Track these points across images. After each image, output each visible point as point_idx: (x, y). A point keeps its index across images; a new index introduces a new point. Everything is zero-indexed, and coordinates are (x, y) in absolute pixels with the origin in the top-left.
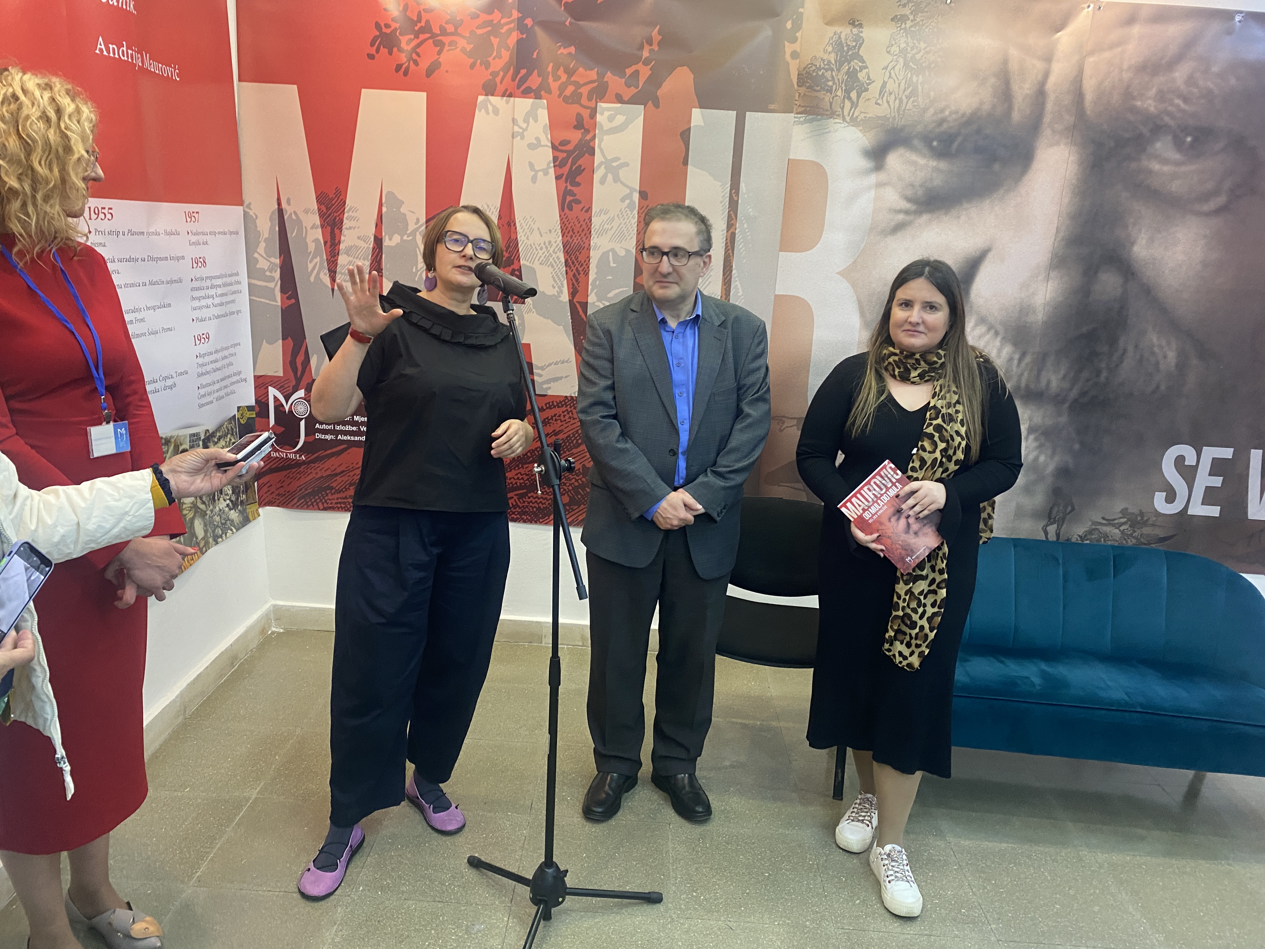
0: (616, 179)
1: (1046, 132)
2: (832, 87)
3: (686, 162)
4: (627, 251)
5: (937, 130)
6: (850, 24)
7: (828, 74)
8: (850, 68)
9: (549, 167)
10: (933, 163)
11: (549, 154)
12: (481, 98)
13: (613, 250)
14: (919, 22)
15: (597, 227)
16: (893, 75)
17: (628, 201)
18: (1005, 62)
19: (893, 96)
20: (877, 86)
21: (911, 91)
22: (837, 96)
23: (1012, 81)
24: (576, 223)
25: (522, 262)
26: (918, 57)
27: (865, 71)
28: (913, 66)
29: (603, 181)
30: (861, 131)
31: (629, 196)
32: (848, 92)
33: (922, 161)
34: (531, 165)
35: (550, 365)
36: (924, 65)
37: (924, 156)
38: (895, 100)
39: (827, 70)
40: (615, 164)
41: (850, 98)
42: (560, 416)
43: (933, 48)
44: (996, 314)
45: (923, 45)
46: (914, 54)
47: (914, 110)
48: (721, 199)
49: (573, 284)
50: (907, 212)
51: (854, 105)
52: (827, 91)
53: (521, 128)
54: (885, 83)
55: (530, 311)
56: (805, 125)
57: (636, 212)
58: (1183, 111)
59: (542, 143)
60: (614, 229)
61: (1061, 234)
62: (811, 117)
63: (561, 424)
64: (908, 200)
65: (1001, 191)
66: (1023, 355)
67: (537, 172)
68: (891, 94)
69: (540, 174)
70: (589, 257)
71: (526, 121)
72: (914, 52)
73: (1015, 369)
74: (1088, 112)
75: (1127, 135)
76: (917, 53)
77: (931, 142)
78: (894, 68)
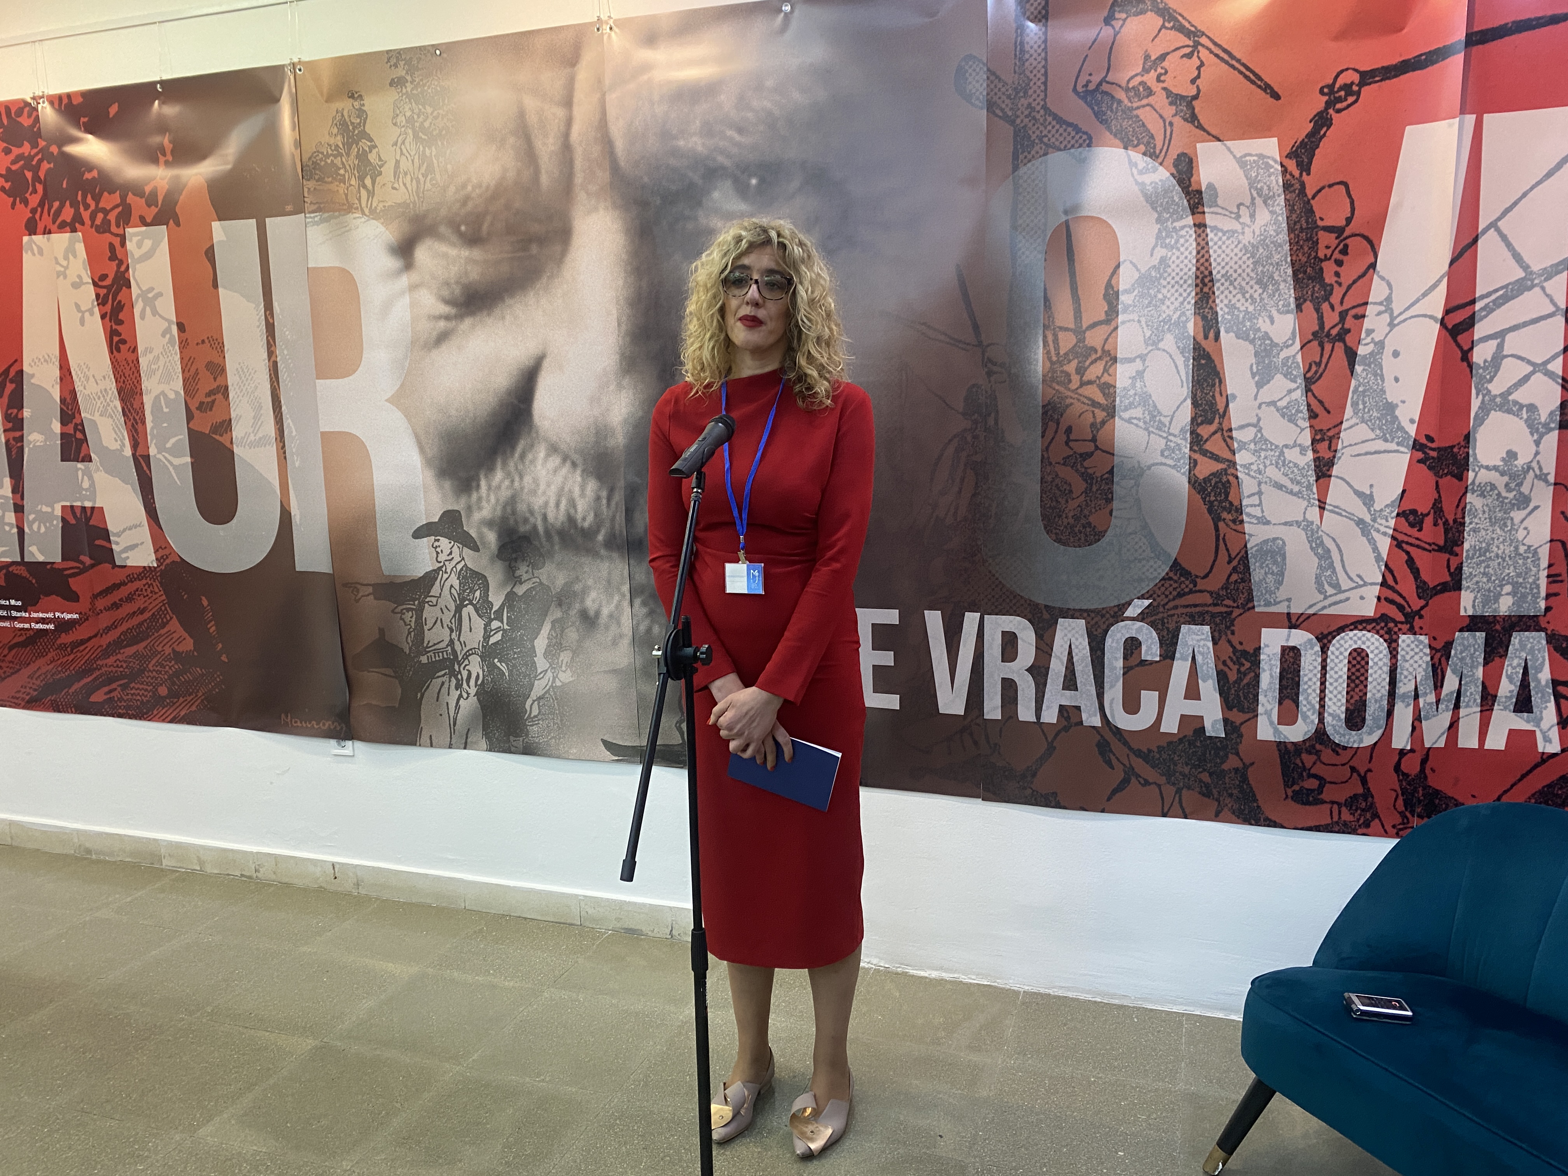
0: (155, 313)
1: (581, 196)
2: (344, 175)
3: (215, 286)
4: (177, 393)
5: (463, 212)
6: (349, 97)
7: (338, 161)
8: (359, 150)
9: (93, 307)
10: (465, 253)
11: (90, 292)
12: (26, 239)
13: (163, 393)
14: (419, 83)
15: (145, 368)
16: (405, 151)
17: (168, 336)
18: (521, 115)
19: (409, 177)
20: (390, 165)
21: (427, 167)
22: (351, 185)
23: (533, 137)
24: (126, 366)
25: (83, 415)
26: (427, 124)
27: (375, 151)
28: (423, 137)
29: (143, 317)
30: (382, 224)
31: (167, 331)
32: (361, 179)
33: (453, 252)
34: (77, 306)
35: (124, 530)
36: (434, 133)
37: (454, 245)
38: (412, 181)
39: (335, 156)
40: (150, 295)
41: (365, 187)
42: (142, 590)
43: (441, 112)
44: (568, 440)
45: (429, 110)
46: (422, 123)
47: (433, 190)
48: (258, 324)
49: (133, 436)
50: (447, 318)
51: (371, 194)
52: (341, 181)
53: (62, 266)
54: (397, 162)
55: (98, 470)
56: (322, 225)
57: (177, 348)
58: (738, 145)
59: (85, 281)
60: (161, 368)
61: (624, 327)
62: (326, 215)
63: (144, 599)
64: (447, 302)
65: (544, 280)
66: (611, 491)
67: (83, 313)
68: (406, 174)
69: (87, 315)
70: (142, 403)
71: (66, 258)
72: (421, 119)
73: (605, 510)
74: (622, 164)
75: (674, 188)
76: (425, 121)
77: (459, 226)
78: (403, 143)
